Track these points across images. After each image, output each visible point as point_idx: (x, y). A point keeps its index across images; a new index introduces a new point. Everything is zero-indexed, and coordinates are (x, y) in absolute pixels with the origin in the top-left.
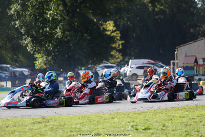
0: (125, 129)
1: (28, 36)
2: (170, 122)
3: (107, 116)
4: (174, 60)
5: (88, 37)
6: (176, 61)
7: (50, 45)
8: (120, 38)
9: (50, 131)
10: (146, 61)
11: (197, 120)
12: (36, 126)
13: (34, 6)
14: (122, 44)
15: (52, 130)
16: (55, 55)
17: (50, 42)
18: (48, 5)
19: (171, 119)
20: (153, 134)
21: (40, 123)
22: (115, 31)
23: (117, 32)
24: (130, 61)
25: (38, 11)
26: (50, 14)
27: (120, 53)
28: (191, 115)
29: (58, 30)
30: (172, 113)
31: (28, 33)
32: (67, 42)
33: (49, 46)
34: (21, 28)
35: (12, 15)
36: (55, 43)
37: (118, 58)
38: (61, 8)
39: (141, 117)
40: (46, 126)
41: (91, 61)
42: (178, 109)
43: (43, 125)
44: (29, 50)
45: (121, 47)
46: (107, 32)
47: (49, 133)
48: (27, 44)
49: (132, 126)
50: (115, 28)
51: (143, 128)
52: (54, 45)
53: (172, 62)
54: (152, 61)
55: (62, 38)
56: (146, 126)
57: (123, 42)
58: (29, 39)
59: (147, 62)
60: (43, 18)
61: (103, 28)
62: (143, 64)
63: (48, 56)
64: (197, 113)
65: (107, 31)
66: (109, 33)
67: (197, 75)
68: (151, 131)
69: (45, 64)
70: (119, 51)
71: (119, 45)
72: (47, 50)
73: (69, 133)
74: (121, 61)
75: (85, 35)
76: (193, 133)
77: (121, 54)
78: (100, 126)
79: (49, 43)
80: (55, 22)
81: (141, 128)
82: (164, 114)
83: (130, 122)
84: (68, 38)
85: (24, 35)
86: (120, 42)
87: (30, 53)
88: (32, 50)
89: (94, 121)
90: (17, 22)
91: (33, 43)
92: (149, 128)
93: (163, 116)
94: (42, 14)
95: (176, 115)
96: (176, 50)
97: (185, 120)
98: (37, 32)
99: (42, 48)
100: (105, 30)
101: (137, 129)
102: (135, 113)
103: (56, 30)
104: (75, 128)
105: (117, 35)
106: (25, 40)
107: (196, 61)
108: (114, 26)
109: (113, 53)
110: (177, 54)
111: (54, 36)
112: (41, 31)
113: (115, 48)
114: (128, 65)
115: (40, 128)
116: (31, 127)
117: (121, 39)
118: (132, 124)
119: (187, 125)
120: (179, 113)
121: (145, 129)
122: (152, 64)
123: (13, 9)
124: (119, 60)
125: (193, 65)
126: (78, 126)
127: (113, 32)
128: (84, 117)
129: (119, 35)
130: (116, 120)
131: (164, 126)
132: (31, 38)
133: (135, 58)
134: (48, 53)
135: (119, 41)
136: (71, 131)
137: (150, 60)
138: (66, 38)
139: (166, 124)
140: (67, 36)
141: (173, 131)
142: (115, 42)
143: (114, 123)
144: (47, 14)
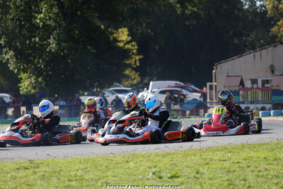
0: (144, 177)
1: (10, 49)
2: (206, 167)
3: (119, 159)
4: (212, 81)
5: (92, 50)
6: (214, 84)
7: (41, 61)
8: (137, 52)
9: (41, 180)
10: (172, 83)
11: (244, 164)
12: (22, 173)
13: (18, 7)
14: (140, 60)
15: (43, 178)
16: (48, 75)
17: (40, 57)
18: (37, 6)
19: (207, 164)
20: (182, 184)
21: (26, 168)
22: (130, 41)
23: (133, 43)
24: (151, 83)
25: (24, 14)
26: (40, 19)
27: (136, 72)
28: (235, 158)
29: (51, 41)
30: (209, 155)
31: (9, 45)
32: (65, 57)
33: (38, 62)
34: (1, 38)
36: (47, 59)
37: (135, 79)
38: (55, 10)
39: (167, 160)
40: (35, 173)
41: (96, 83)
42: (218, 150)
43: (31, 171)
44: (11, 68)
45: (138, 64)
46: (118, 44)
47: (39, 182)
48: (8, 59)
49: (154, 173)
50: (130, 38)
51: (169, 175)
52: (47, 61)
53: (208, 84)
54: (182, 84)
55: (57, 51)
56: (173, 173)
57: (141, 57)
58: (11, 53)
59: (174, 85)
60: (31, 23)
61: (114, 38)
62: (169, 87)
63: (38, 77)
64: (244, 155)
65: (119, 41)
66: (121, 45)
67: (243, 103)
68: (179, 180)
69: (34, 88)
70: (136, 69)
71: (136, 62)
72: (36, 68)
73: (67, 183)
74: (138, 83)
75: (89, 47)
76: (237, 182)
77: (138, 73)
78: (109, 173)
79: (39, 59)
80: (47, 30)
81: (165, 175)
82: (198, 157)
83: (150, 168)
84: (66, 51)
85: (5, 47)
86: (137, 58)
87: (13, 72)
88: (15, 68)
89: (101, 165)
91: (17, 59)
92: (177, 175)
93: (196, 159)
94: (30, 17)
95: (214, 157)
96: (215, 68)
97: (226, 164)
98: (23, 44)
99: (30, 66)
100: (116, 40)
101: (160, 178)
102: (157, 155)
103: (49, 41)
104: (76, 175)
105: (133, 47)
106: (6, 53)
107: (242, 83)
108: (129, 35)
109: (127, 72)
110: (215, 73)
111: (46, 49)
112: (28, 42)
113: (130, 66)
114: (148, 89)
115: (26, 176)
116: (14, 174)
117: (139, 52)
118: (154, 170)
119: (229, 172)
120: (219, 155)
121: (172, 177)
122: (182, 87)
124: (135, 82)
125: (237, 89)
126: (79, 173)
127: (128, 43)
128: (87, 161)
129: (136, 47)
130: (131, 164)
131: (197, 173)
132: (13, 51)
133: (158, 80)
134: (38, 73)
135: (136, 55)
136: (69, 180)
137: (178, 82)
138: (62, 51)
139: (201, 170)
140: (64, 48)
141: (210, 179)
142: (129, 57)
143: (129, 168)
144: (36, 18)
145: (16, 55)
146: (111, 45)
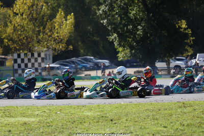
5: (165, 34)
14: (193, 40)
18: (131, 6)
22: (187, 28)
23: (189, 30)
25: (123, 11)
26: (133, 14)
27: (191, 48)
31: (115, 31)
34: (109, 26)
35: (101, 15)
37: (189, 52)
45: (192, 42)
48: (113, 39)
55: (144, 34)
57: (194, 38)
58: (115, 35)
61: (178, 26)
63: (132, 50)
65: (182, 28)
70: (191, 46)
71: (190, 42)
75: (163, 32)
86: (191, 39)
90: (105, 21)
91: (119, 39)
100: (180, 28)
103: (138, 28)
106: (113, 35)
112: (125, 29)
113: (187, 44)
117: (192, 35)
123: (101, 10)
124: (190, 54)
127: (185, 29)
129: (190, 32)
132: (117, 34)
134: (132, 48)
144: (130, 13)
145: (118, 36)
146: (177, 30)
